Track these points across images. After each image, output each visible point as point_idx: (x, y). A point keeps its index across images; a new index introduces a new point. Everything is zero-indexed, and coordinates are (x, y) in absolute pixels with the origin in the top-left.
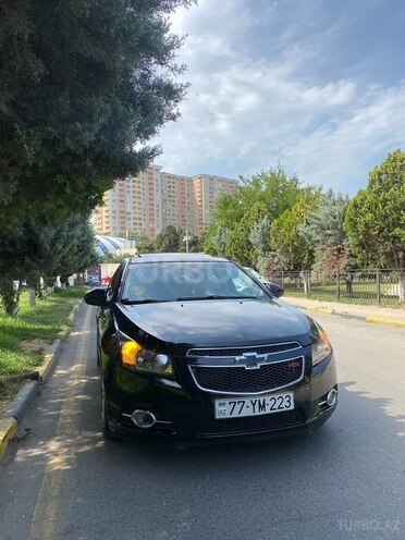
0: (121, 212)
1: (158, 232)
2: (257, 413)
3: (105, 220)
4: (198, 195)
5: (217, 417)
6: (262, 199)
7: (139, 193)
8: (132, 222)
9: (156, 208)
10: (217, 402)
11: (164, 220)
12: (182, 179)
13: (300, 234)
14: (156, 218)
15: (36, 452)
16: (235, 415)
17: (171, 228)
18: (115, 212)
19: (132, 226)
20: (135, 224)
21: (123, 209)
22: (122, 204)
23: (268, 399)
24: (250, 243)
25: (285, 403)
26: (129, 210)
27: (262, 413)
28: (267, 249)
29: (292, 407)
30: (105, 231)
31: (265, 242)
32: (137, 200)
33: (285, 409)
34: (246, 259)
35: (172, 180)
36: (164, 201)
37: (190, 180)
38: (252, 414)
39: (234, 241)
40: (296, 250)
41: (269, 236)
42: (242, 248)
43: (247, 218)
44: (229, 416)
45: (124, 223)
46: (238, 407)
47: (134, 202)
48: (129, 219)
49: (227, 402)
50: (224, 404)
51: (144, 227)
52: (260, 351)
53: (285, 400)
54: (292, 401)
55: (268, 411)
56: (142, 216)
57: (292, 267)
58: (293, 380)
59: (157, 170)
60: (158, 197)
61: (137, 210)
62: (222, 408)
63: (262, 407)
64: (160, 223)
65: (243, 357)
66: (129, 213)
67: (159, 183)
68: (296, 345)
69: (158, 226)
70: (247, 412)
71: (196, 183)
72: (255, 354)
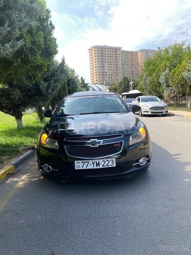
0: (103, 72)
1: (120, 81)
2: (95, 167)
3: (95, 77)
4: (140, 60)
5: (76, 168)
6: (168, 59)
7: (111, 62)
8: (108, 76)
9: (119, 69)
10: (76, 162)
11: (123, 74)
12: (132, 53)
13: (184, 77)
14: (119, 74)
15: (16, 179)
16: (85, 168)
17: (125, 79)
18: (99, 72)
19: (108, 79)
20: (109, 78)
21: (103, 71)
22: (103, 68)
23: (101, 161)
24: (159, 83)
25: (111, 163)
26: (106, 71)
27: (98, 167)
28: (168, 86)
29: (114, 165)
30: (95, 82)
31: (167, 82)
32: (110, 66)
33: (111, 166)
34: (158, 91)
35: (127, 54)
36: (123, 65)
37: (136, 53)
38: (92, 168)
39: (151, 82)
40: (182, 86)
41: (168, 79)
42: (156, 86)
43: (159, 70)
44: (81, 168)
45: (104, 78)
46: (86, 164)
47: (109, 67)
48: (106, 75)
49: (80, 162)
50: (79, 163)
51: (113, 79)
52: (99, 138)
53: (111, 162)
54: (114, 163)
55: (101, 166)
56: (112, 74)
57: (181, 95)
58: (116, 152)
59: (119, 49)
60: (120, 63)
61: (110, 71)
62: (78, 165)
63: (98, 165)
64: (121, 76)
65: (90, 141)
66: (106, 73)
67: (120, 56)
68: (121, 135)
69: (120, 78)
70: (90, 167)
71: (139, 54)
72: (96, 140)
